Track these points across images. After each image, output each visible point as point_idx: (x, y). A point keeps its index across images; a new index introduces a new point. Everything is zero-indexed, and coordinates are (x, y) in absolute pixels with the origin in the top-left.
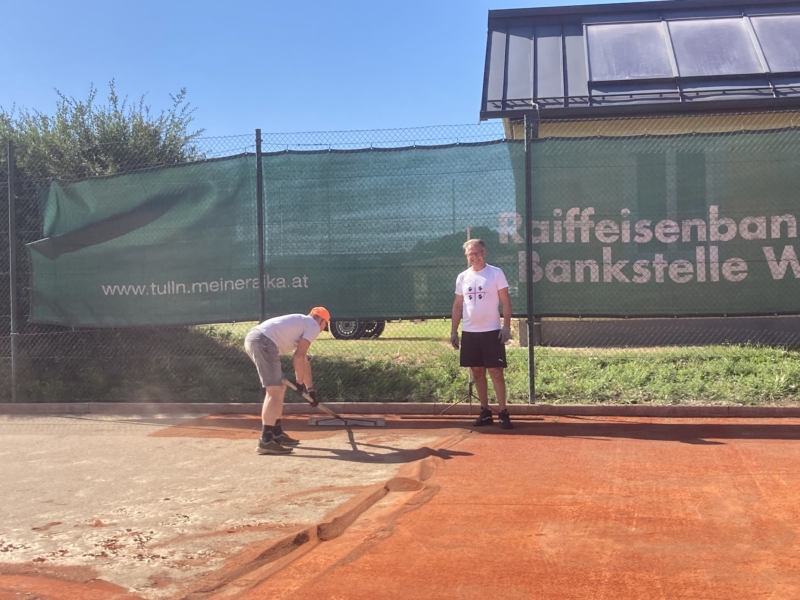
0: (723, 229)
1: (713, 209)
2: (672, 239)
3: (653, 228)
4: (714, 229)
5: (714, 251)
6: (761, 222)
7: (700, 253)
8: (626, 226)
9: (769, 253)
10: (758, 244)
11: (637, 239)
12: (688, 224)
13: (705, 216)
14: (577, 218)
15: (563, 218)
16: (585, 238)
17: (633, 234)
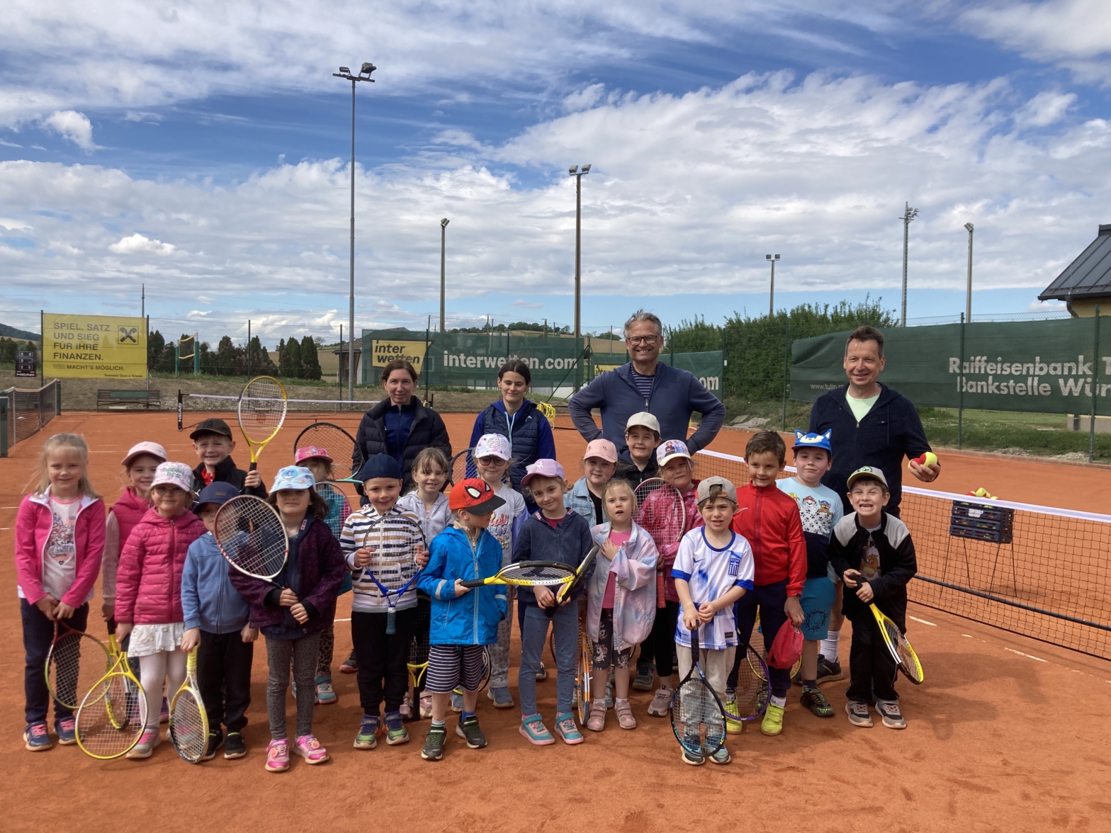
0: (1041, 369)
1: (1038, 359)
2: (1018, 373)
3: (1010, 367)
4: (1037, 369)
5: (1036, 379)
6: (1059, 366)
7: (1030, 379)
8: (999, 365)
9: (1061, 381)
10: (1058, 377)
11: (1004, 373)
12: (1026, 366)
13: (1034, 363)
14: (980, 361)
15: (974, 361)
16: (983, 372)
17: (1002, 370)
